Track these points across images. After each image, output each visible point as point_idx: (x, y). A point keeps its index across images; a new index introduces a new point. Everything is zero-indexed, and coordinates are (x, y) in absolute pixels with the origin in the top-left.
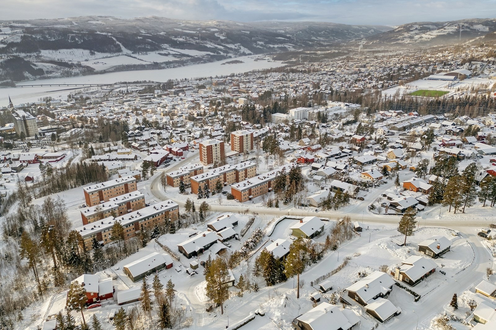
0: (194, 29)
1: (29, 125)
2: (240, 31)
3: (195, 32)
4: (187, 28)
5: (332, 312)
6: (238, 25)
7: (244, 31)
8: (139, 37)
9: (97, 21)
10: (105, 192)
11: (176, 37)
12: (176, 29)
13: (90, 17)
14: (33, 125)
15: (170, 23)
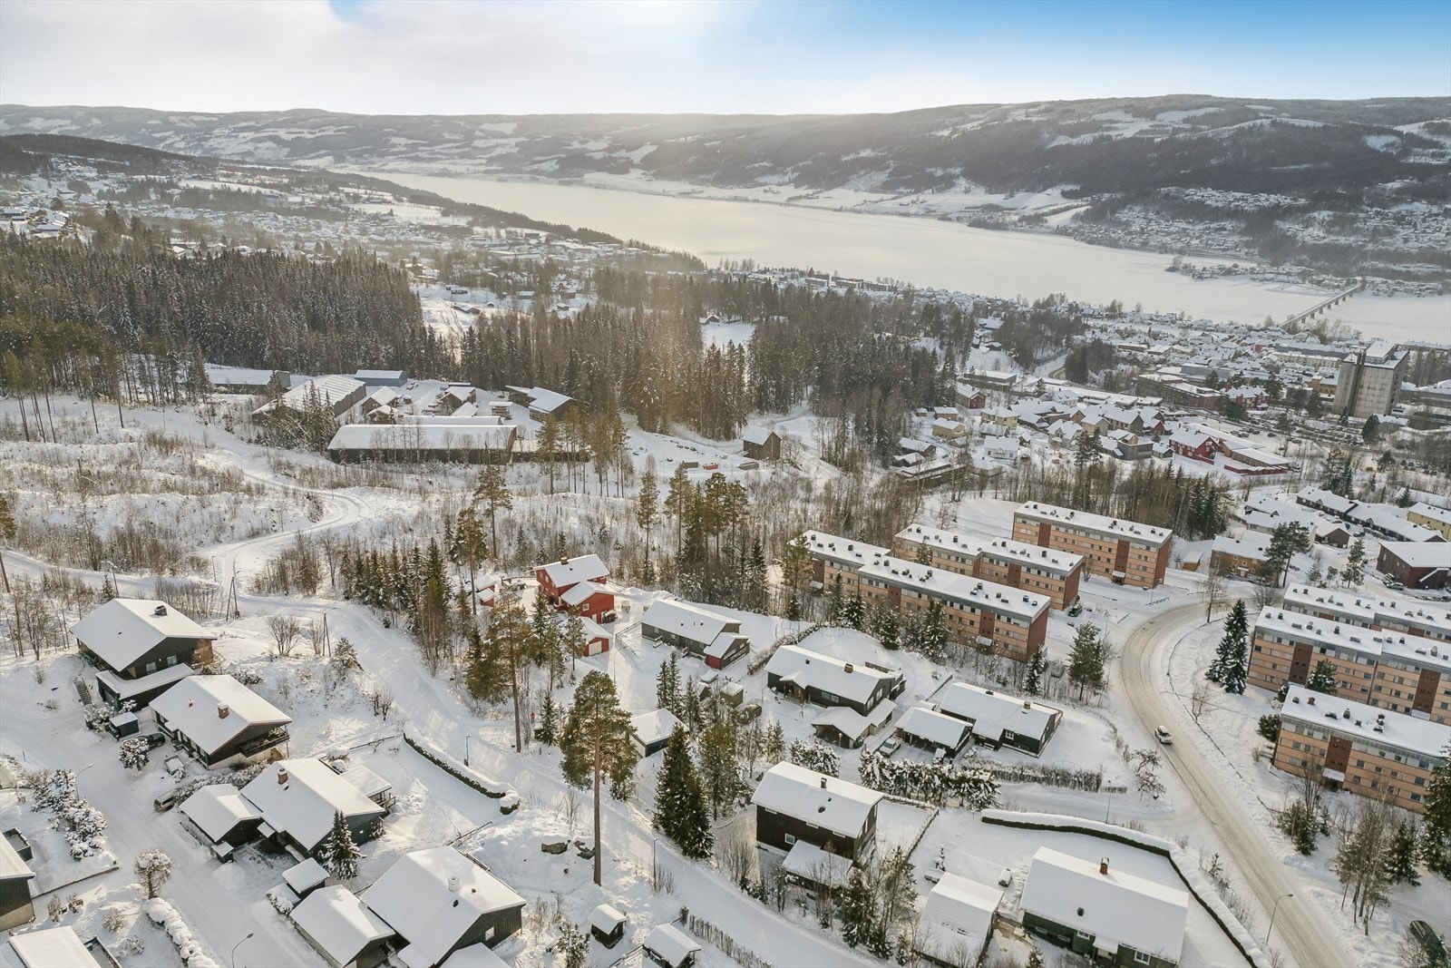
1: (1366, 385)
5: (456, 904)
10: (1057, 534)
14: (1378, 386)
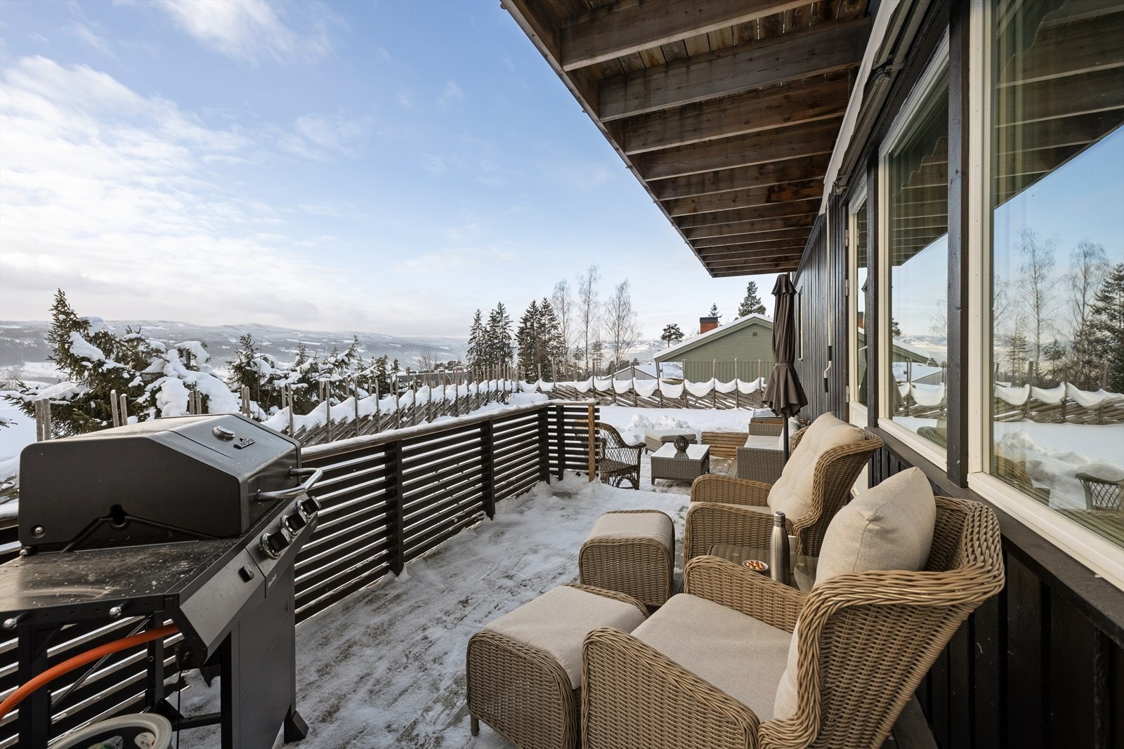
0: (318, 340)
2: (388, 343)
3: (319, 344)
4: (308, 339)
6: (385, 338)
7: (393, 343)
8: (224, 347)
9: (156, 326)
11: (287, 348)
12: (289, 340)
13: (145, 322)
15: (281, 332)
